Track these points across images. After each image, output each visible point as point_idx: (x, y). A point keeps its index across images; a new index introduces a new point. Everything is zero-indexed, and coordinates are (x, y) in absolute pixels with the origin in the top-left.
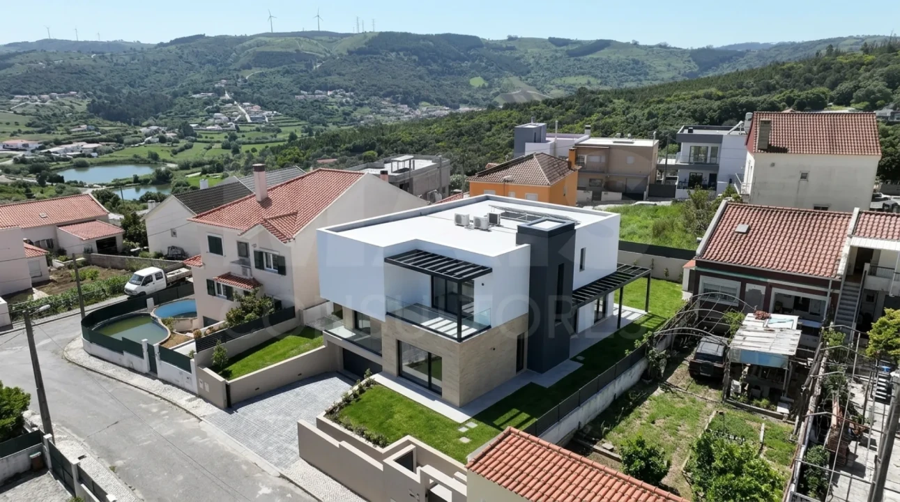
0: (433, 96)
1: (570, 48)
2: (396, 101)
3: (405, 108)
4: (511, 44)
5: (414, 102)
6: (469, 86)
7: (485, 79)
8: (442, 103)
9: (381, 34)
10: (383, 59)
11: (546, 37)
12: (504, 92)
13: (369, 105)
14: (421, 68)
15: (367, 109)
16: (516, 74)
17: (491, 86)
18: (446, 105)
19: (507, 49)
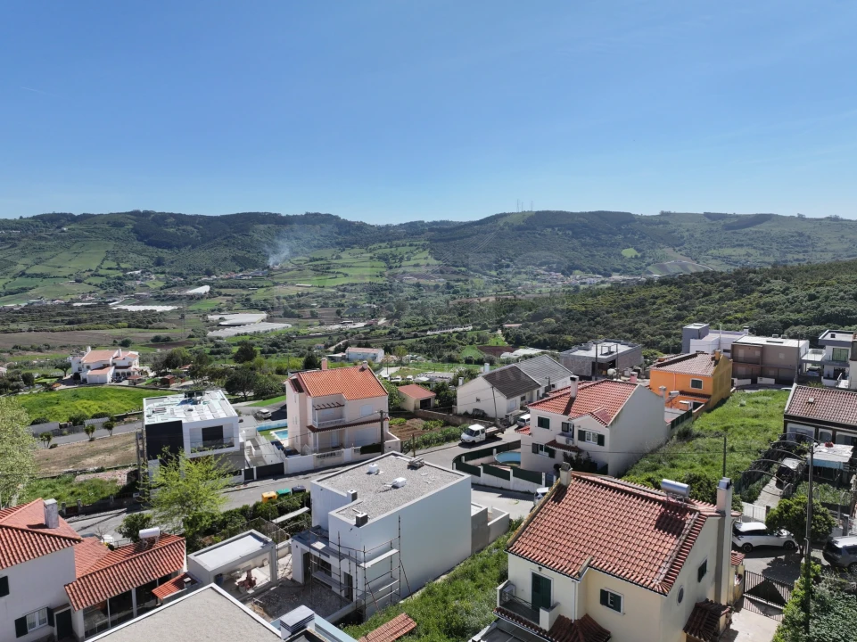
0: (586, 265)
1: (728, 222)
3: (560, 275)
4: (666, 219)
5: (568, 271)
6: (622, 257)
7: (639, 250)
8: (595, 271)
9: (538, 213)
10: (539, 234)
11: (701, 212)
12: (657, 262)
13: (526, 273)
14: (575, 241)
15: (524, 276)
16: (669, 246)
17: (643, 257)
18: (599, 273)
19: (660, 223)
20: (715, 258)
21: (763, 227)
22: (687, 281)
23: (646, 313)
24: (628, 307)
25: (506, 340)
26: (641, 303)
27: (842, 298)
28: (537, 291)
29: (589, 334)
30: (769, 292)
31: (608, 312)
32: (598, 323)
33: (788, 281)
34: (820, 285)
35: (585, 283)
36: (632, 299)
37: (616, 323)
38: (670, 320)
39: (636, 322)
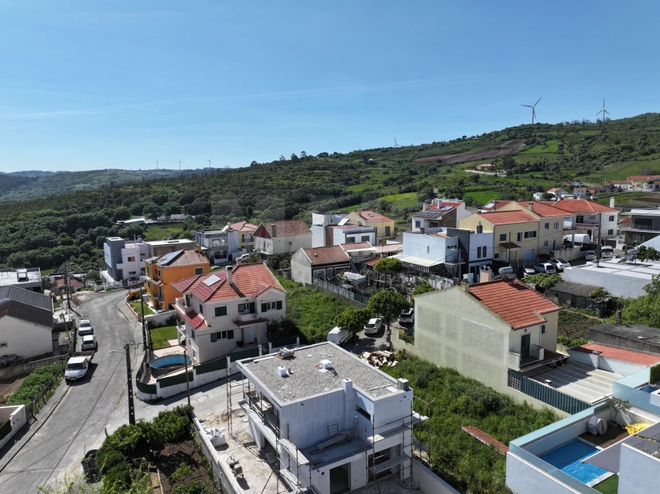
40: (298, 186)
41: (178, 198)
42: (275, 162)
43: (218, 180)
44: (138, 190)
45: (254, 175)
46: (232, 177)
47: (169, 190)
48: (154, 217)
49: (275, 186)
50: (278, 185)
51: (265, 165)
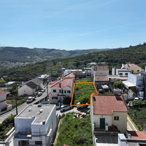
0: (19, 60)
1: (47, 50)
2: (11, 62)
3: (13, 63)
4: (35, 49)
5: (15, 62)
6: (27, 58)
7: (31, 57)
8: (22, 62)
9: (6, 47)
10: (7, 53)
11: (42, 48)
12: (35, 59)
13: (5, 63)
14: (16, 54)
15: (4, 64)
16: (37, 55)
17: (32, 58)
18: (23, 62)
19: (34, 50)
20: (46, 58)
21: (53, 52)
22: (44, 63)
23: (37, 70)
24: (33, 69)
25: (5, 80)
26: (35, 68)
27: (71, 65)
28: (9, 67)
29: (25, 76)
30: (59, 64)
31: (29, 71)
32: (27, 74)
33: (62, 61)
34: (67, 62)
35: (20, 65)
36: (33, 67)
37: (31, 73)
38: (42, 71)
39: (35, 73)
40: (143, 54)
41: (104, 57)
42: (138, 45)
43: (117, 52)
44: (95, 55)
45: (128, 50)
46: (122, 51)
47: (103, 55)
48: (97, 63)
49: (135, 54)
50: (136, 53)
51: (134, 46)
